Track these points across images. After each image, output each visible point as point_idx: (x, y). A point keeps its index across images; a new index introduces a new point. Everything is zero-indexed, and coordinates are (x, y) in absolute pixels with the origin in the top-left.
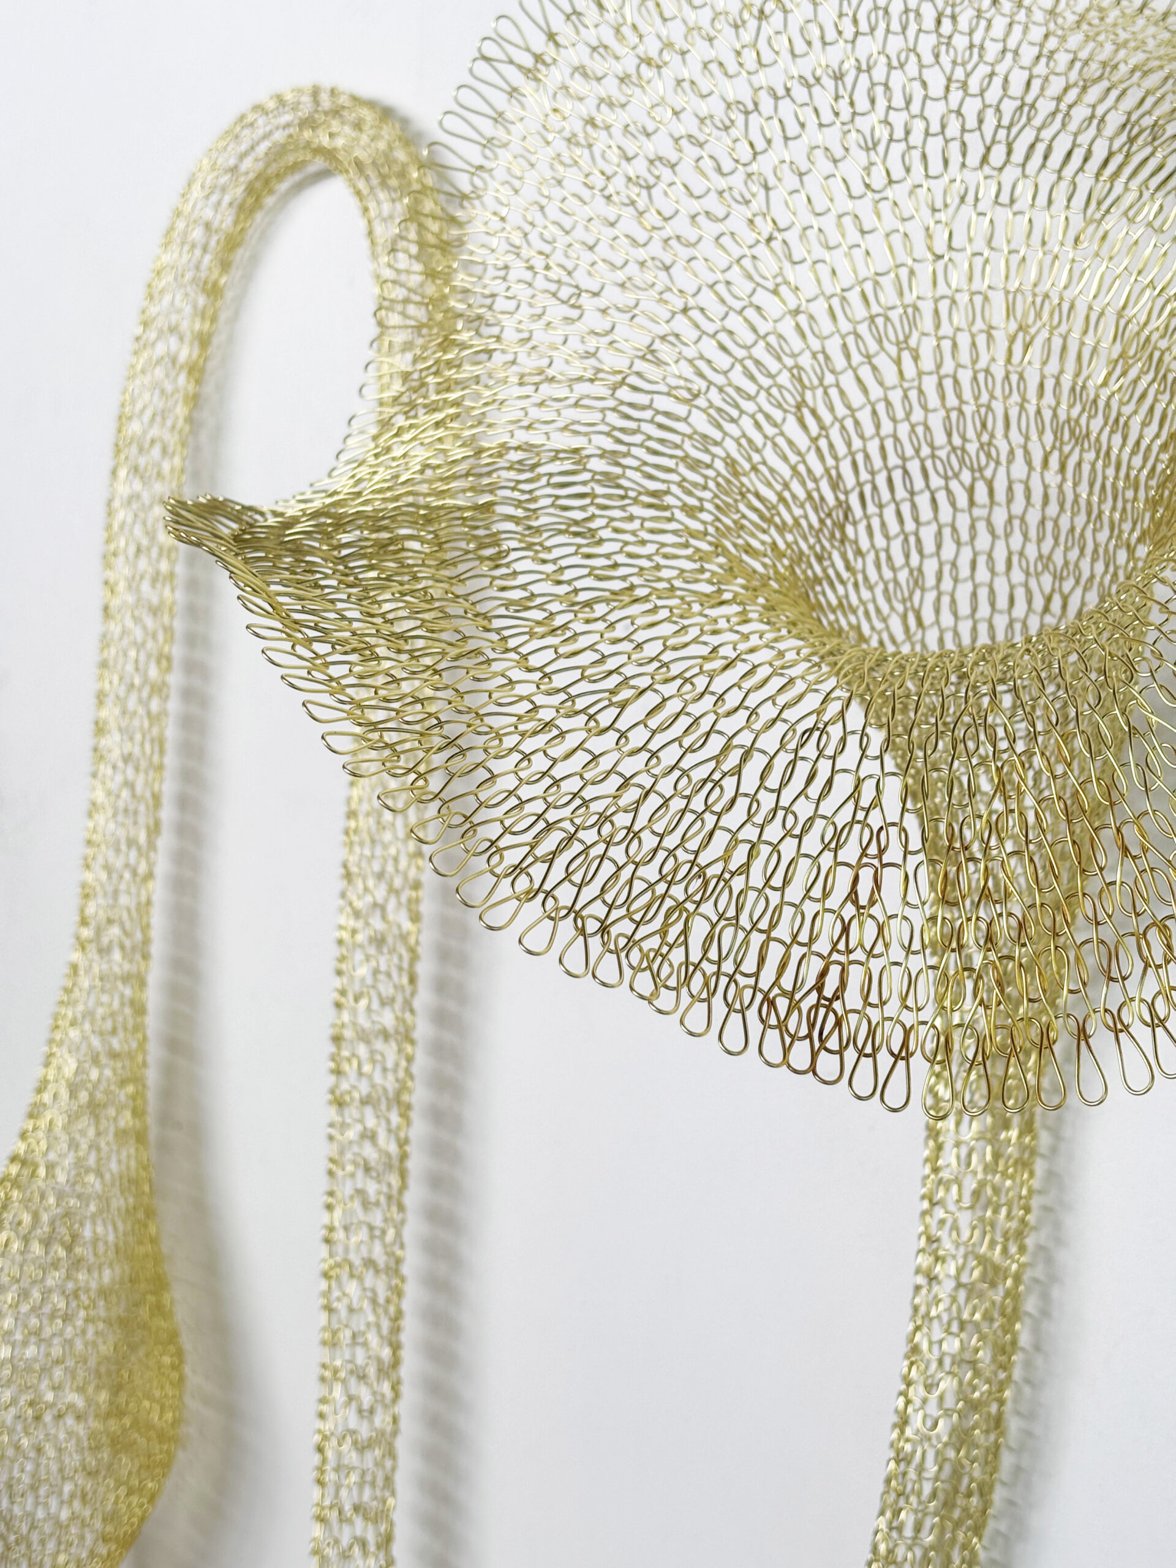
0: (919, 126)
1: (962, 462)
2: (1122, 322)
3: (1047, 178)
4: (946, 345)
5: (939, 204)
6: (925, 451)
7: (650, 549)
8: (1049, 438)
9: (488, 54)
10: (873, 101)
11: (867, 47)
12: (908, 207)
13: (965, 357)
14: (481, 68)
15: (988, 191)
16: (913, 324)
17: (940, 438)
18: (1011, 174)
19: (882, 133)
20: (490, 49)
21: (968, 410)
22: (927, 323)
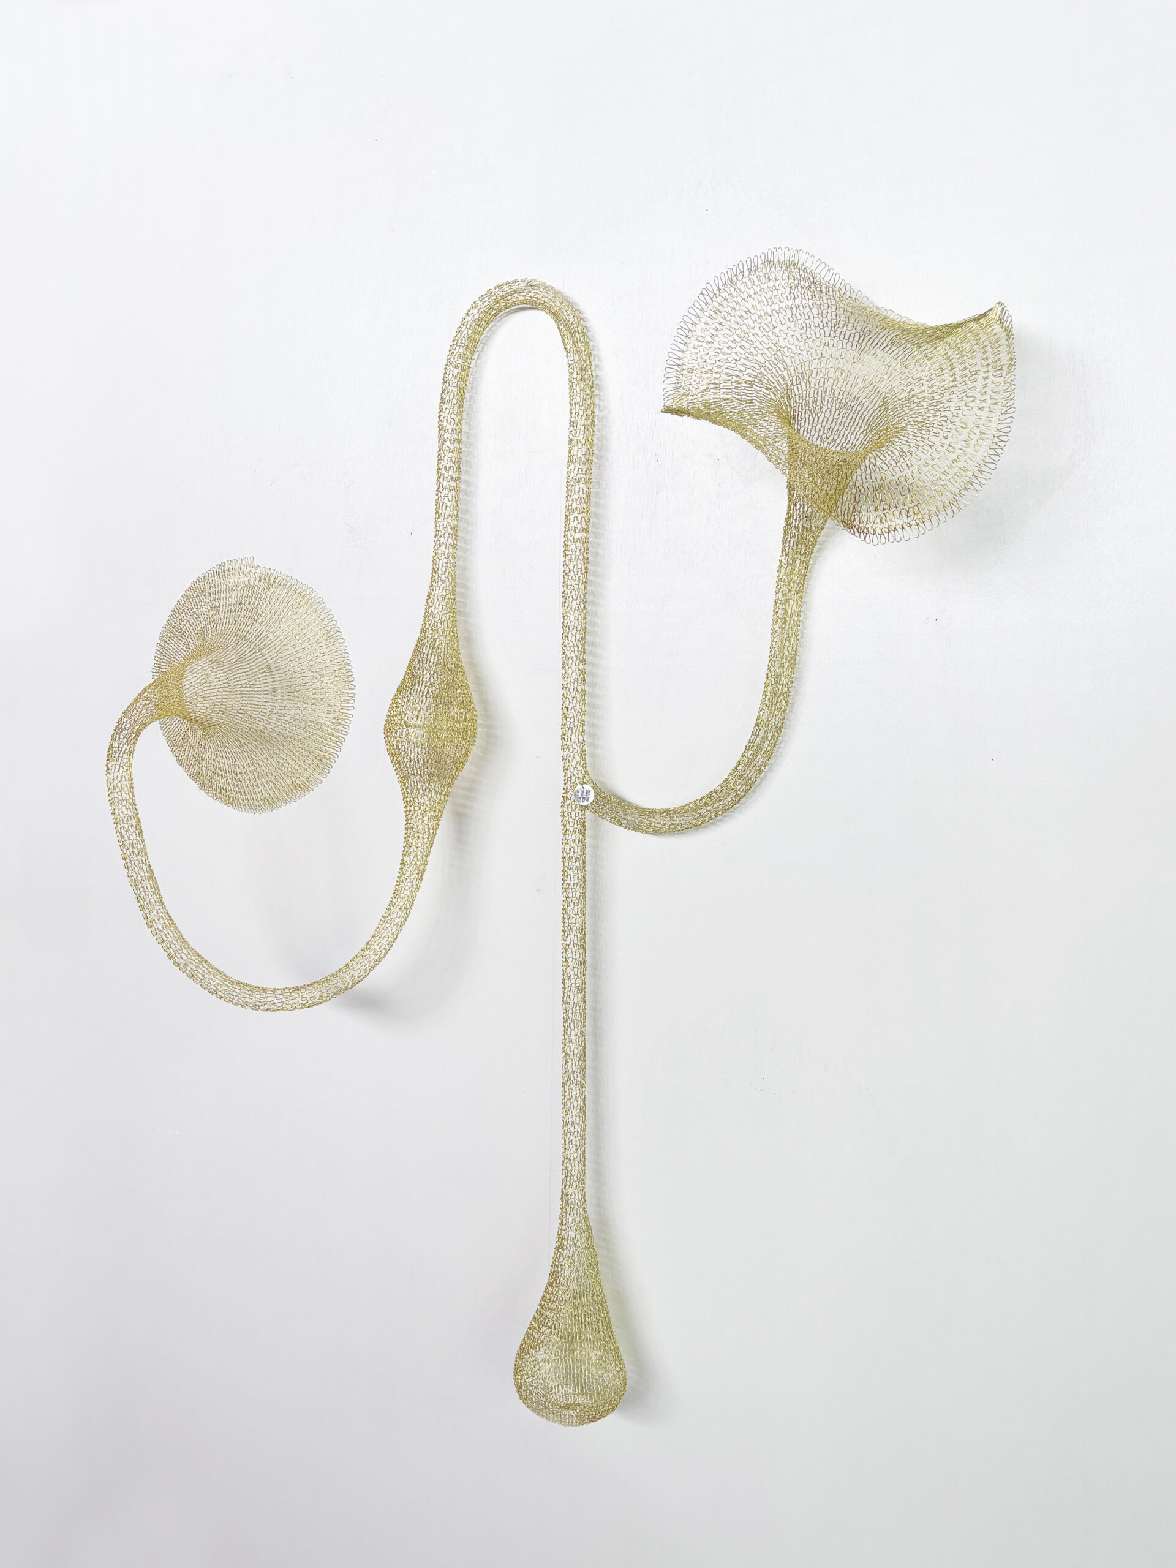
0: (812, 324)
1: (814, 411)
2: (865, 379)
3: (845, 342)
4: (818, 381)
5: (819, 345)
6: (807, 408)
7: (762, 398)
8: (837, 406)
9: (703, 293)
10: (801, 316)
11: (798, 301)
12: (812, 345)
13: (821, 385)
14: (701, 297)
15: (831, 343)
16: (811, 375)
17: (811, 405)
18: (836, 339)
19: (804, 325)
20: (704, 292)
21: (819, 398)
22: (814, 375)
